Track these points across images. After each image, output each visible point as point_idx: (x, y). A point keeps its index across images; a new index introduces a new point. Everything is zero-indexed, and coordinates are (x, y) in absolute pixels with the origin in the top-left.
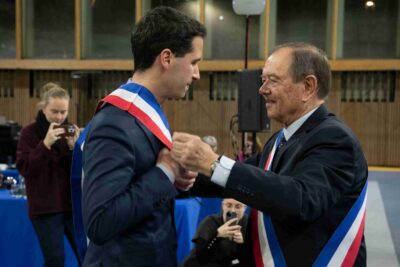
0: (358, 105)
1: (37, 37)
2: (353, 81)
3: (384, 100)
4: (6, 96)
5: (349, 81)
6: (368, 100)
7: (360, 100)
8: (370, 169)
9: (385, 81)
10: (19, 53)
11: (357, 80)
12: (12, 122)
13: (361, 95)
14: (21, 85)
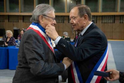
0: (106, 24)
1: (24, 7)
2: (104, 18)
3: (112, 23)
4: (17, 22)
5: (103, 18)
6: (108, 23)
7: (106, 23)
8: (108, 40)
9: (112, 18)
10: (20, 11)
11: (107, 18)
12: (18, 29)
13: (106, 21)
14: (21, 19)
